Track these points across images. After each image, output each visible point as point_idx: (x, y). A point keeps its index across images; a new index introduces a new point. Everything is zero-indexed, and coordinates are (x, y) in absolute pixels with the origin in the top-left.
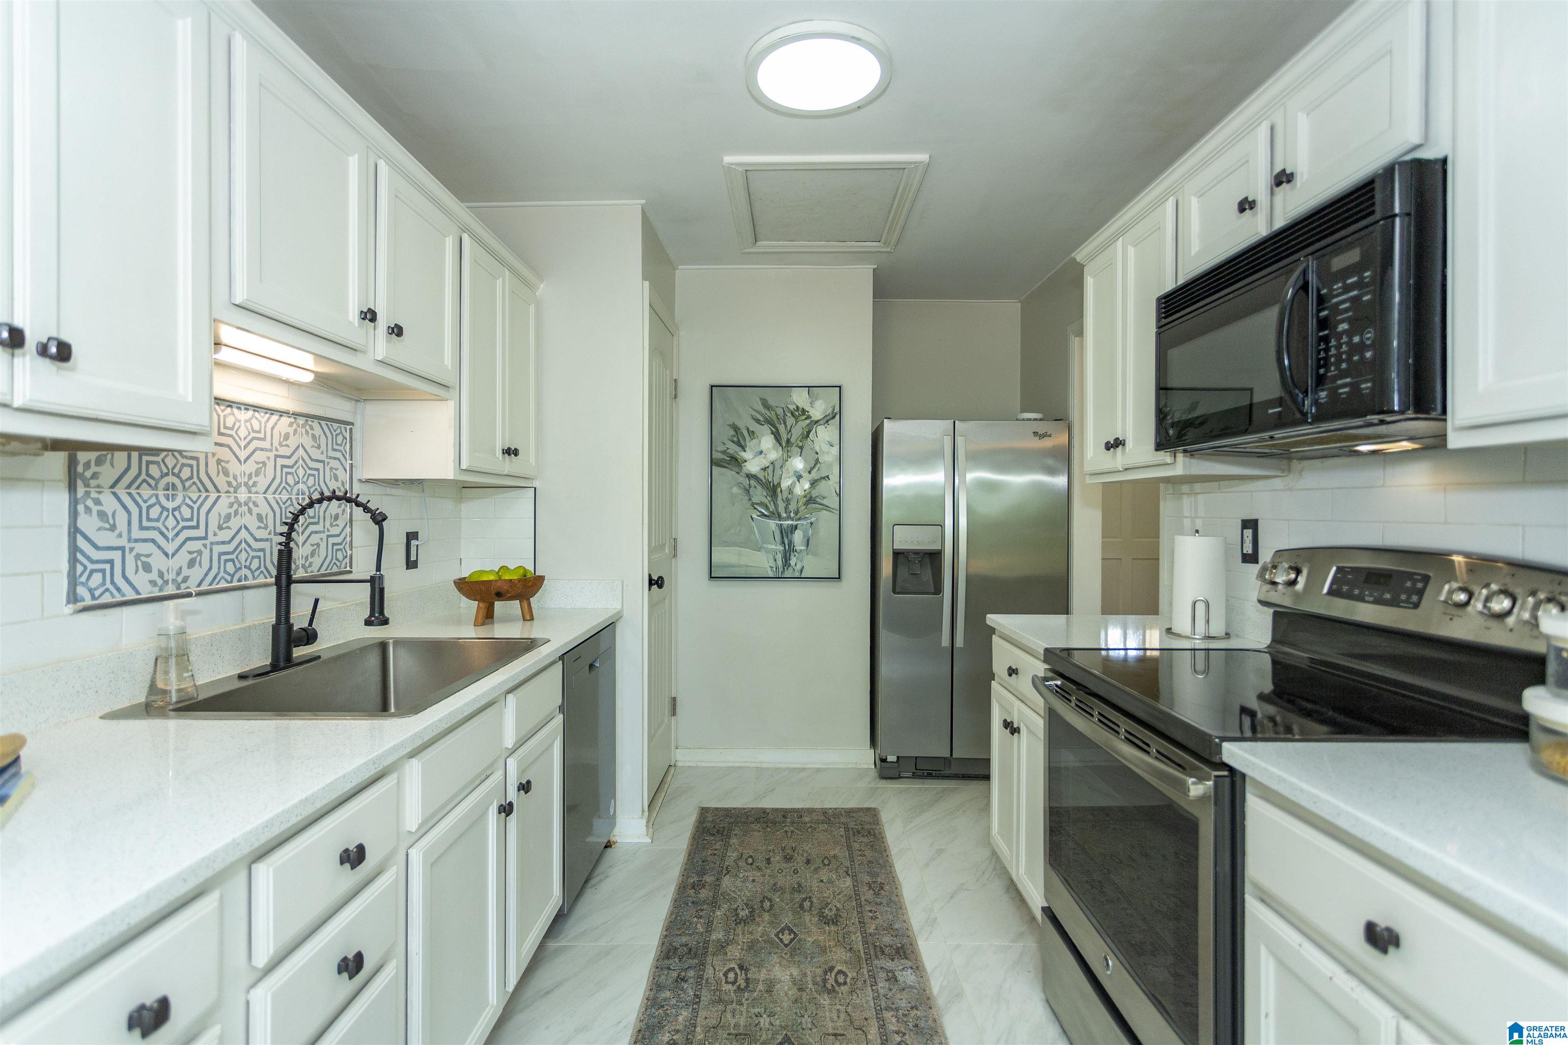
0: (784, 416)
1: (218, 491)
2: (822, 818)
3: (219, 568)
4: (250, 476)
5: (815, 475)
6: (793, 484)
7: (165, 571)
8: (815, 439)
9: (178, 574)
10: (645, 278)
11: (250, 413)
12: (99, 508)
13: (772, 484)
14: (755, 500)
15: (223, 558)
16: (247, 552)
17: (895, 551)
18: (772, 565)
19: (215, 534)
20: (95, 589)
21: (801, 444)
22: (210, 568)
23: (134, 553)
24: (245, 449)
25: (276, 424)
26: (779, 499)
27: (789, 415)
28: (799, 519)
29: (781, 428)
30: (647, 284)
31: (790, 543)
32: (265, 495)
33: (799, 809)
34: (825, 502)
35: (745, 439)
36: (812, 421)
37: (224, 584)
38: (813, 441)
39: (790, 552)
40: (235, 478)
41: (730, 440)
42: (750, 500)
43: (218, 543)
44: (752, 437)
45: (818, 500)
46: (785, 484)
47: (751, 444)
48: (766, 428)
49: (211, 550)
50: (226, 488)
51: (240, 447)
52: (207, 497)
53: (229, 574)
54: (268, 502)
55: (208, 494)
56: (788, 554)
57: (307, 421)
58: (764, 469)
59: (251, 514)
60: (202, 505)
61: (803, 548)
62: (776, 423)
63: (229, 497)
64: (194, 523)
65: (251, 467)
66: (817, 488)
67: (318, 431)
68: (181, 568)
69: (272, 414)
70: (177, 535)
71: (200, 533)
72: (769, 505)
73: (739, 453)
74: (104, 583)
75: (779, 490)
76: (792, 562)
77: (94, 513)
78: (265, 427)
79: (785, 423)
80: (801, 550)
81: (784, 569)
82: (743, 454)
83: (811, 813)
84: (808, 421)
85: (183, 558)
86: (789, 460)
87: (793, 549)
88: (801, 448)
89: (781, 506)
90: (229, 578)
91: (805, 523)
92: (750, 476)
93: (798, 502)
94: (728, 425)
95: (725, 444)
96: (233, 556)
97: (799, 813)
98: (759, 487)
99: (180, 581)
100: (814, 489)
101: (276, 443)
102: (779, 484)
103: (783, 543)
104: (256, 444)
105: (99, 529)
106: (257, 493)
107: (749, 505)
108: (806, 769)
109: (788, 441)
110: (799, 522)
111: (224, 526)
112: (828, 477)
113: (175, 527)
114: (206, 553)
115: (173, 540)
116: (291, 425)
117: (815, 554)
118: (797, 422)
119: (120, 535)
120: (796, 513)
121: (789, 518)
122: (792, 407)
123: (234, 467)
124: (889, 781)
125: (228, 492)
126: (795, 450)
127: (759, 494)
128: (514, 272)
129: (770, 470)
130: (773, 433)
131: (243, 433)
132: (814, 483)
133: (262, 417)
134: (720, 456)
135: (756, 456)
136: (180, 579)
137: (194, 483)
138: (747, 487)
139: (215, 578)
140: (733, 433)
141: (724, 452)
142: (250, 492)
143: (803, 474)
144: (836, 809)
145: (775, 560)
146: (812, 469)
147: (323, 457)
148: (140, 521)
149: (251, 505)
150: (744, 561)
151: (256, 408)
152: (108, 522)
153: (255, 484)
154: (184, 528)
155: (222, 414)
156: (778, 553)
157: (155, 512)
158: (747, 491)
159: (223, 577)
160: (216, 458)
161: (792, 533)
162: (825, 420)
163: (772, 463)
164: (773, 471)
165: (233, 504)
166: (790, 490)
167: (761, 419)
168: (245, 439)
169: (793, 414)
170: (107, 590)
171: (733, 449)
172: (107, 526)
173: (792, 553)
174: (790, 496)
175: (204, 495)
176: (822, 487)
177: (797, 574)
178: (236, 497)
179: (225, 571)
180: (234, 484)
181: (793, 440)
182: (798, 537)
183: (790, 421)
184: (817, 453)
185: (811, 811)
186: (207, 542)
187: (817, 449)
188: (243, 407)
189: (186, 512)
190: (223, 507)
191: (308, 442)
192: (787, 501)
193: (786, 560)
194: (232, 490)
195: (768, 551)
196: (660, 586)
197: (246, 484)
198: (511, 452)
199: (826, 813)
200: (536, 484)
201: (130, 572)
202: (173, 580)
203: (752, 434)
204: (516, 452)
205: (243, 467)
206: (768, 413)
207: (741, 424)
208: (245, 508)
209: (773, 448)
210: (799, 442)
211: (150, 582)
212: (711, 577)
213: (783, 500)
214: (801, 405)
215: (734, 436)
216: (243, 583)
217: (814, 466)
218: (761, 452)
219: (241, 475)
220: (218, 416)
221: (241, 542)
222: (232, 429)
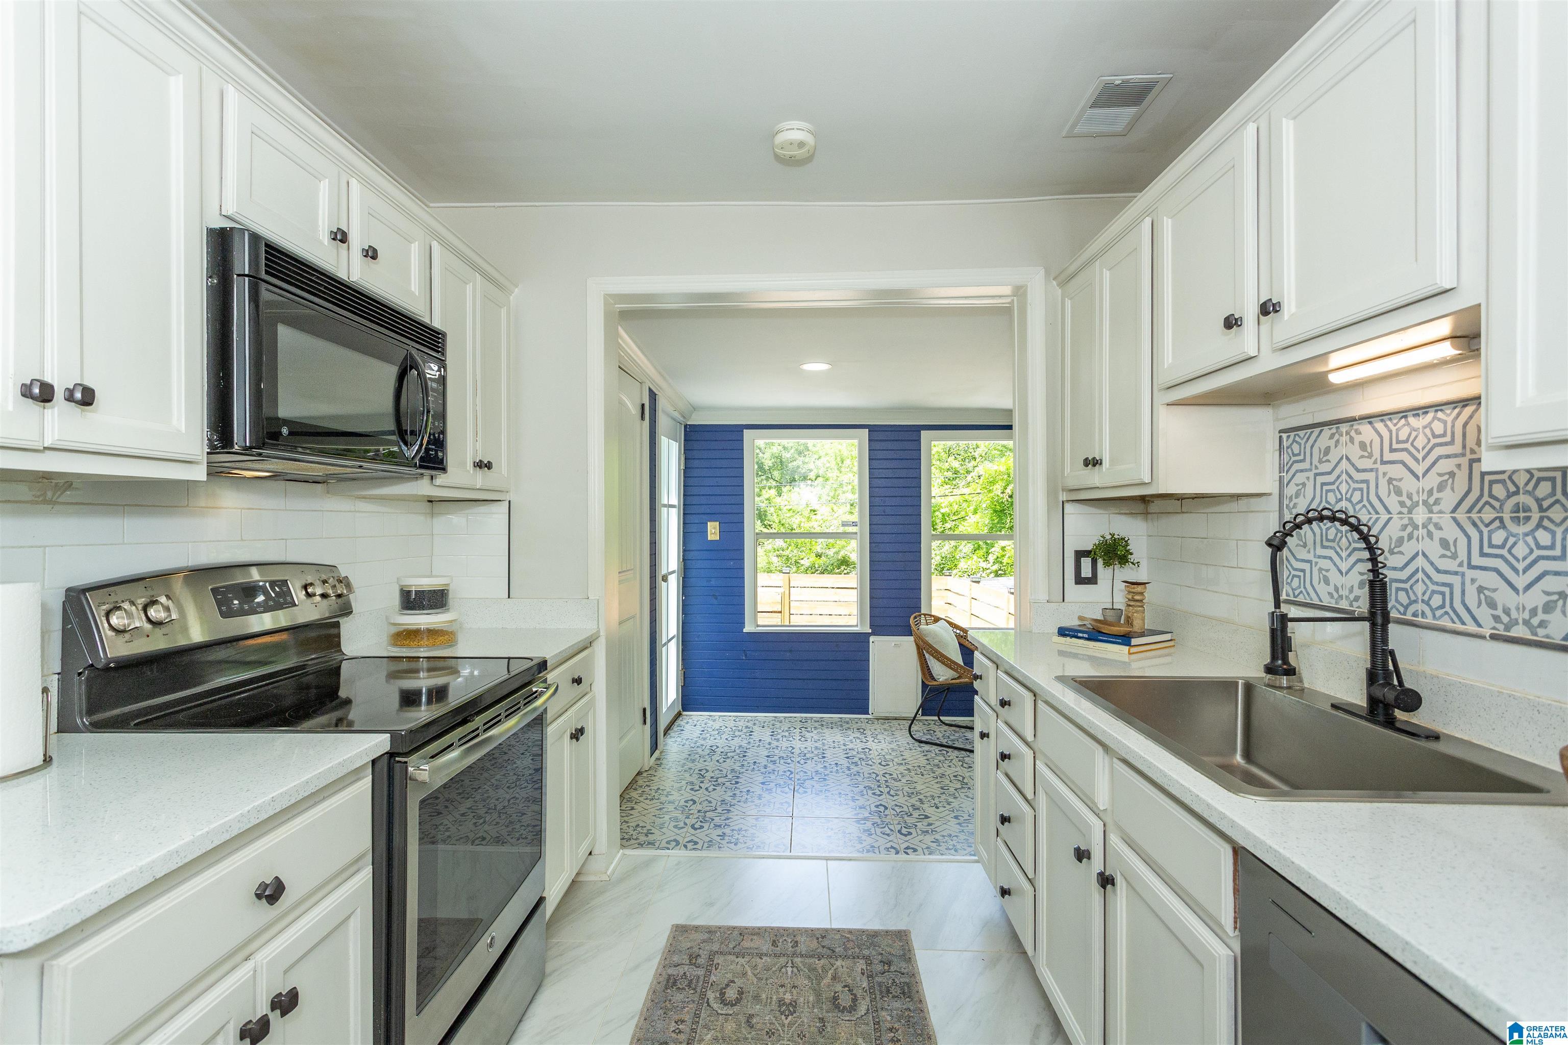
1: (1389, 513)
4: (1430, 493)
9: (1351, 592)
11: (1430, 416)
16: (1425, 584)
19: (1386, 559)
20: (1296, 590)
23: (1319, 567)
24: (1423, 461)
25: (1471, 417)
32: (1453, 515)
37: (1396, 615)
40: (1410, 497)
43: (1389, 568)
50: (1399, 509)
51: (1417, 460)
52: (1377, 519)
53: (1402, 605)
54: (1459, 524)
55: (1378, 516)
59: (1432, 539)
63: (1401, 518)
65: (1432, 480)
69: (1464, 406)
70: (1349, 555)
74: (1300, 587)
78: (1453, 426)
85: (1353, 578)
96: (1407, 586)
104: (1438, 451)
105: (1298, 546)
106: (1441, 512)
111: (1396, 550)
113: (1347, 548)
115: (1347, 560)
119: (1309, 552)
123: (1409, 484)
125: (1400, 513)
131: (1420, 443)
133: (1448, 415)
136: (1353, 598)
137: (1364, 506)
142: (1431, 512)
148: (1322, 541)
149: (1431, 527)
151: (1438, 406)
152: (1302, 540)
153: (1437, 501)
154: (1355, 549)
155: (1394, 429)
157: (1331, 533)
159: (1395, 607)
160: (1387, 478)
165: (1406, 526)
168: (1423, 448)
170: (1301, 593)
172: (1302, 543)
175: (1375, 516)
178: (1411, 519)
179: (1397, 601)
180: (1408, 503)
188: (1420, 412)
194: (1405, 510)
197: (1425, 503)
201: (1316, 583)
202: (1347, 597)
205: (1422, 483)
208: (1423, 532)
211: (1330, 594)
216: (1420, 619)
219: (1418, 493)
220: (1390, 431)
221: (1417, 570)
222: (1406, 441)
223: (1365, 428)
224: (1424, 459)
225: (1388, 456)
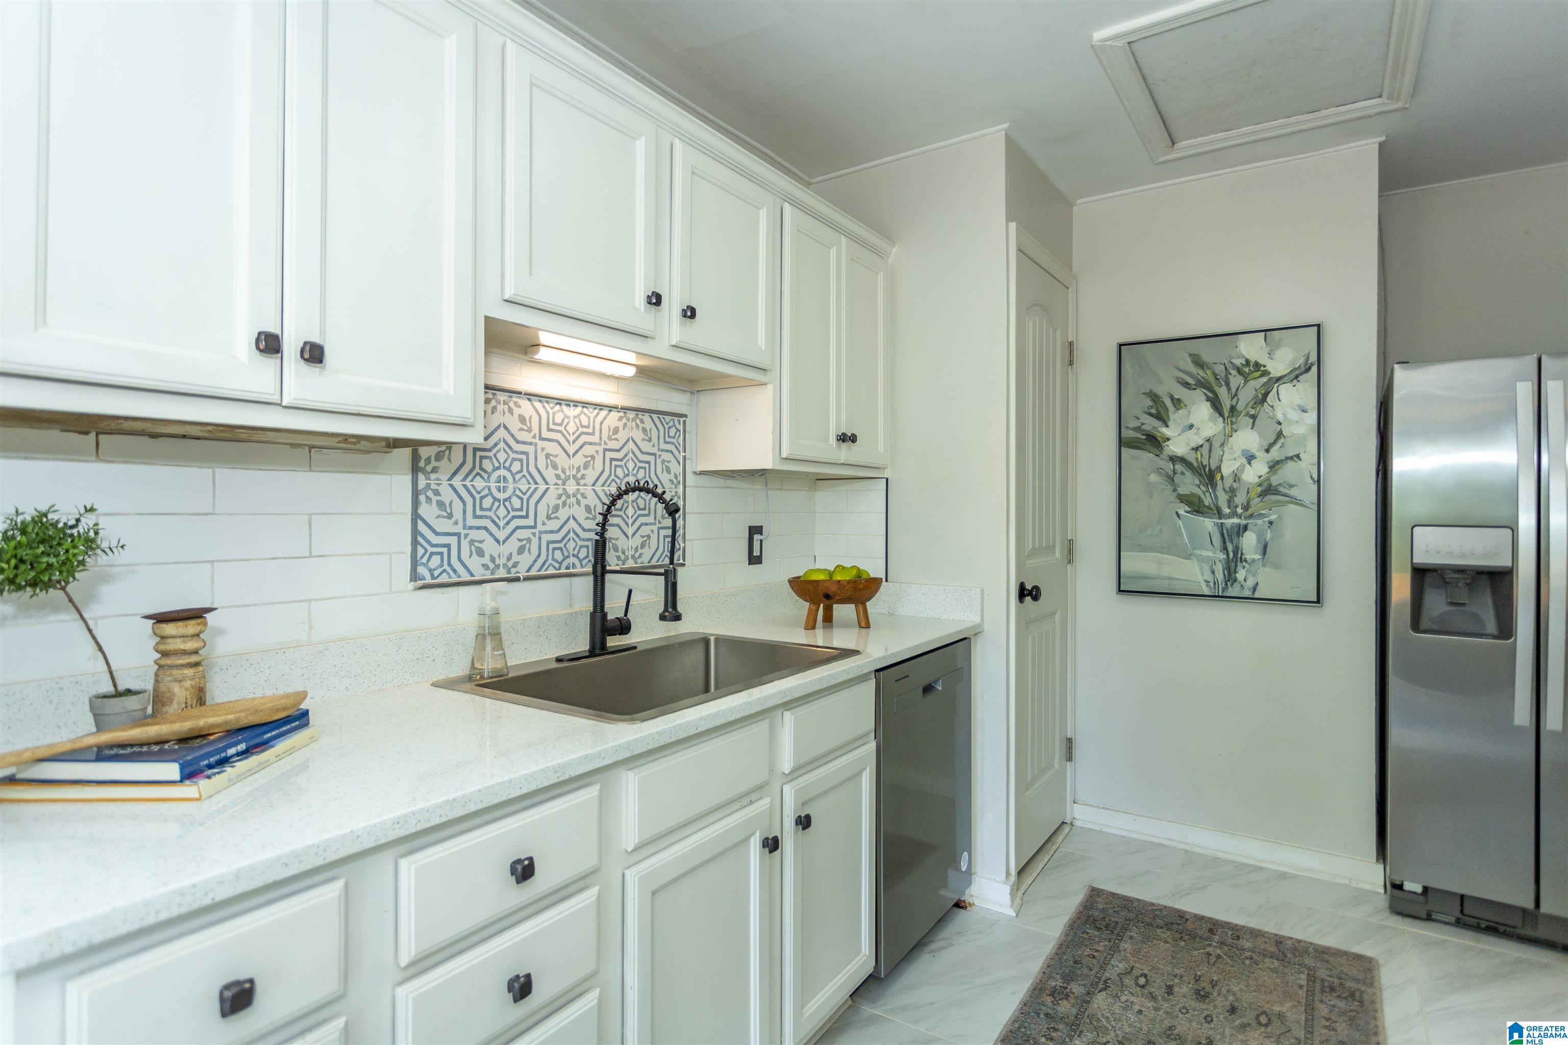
0: (1226, 376)
1: (547, 483)
2: (1272, 949)
3: (548, 555)
4: (578, 469)
5: (1275, 453)
6: (1241, 468)
7: (496, 556)
8: (1276, 404)
9: (509, 559)
10: (1009, 219)
11: (579, 409)
12: (438, 498)
13: (1207, 469)
14: (1183, 490)
15: (551, 546)
16: (575, 541)
17: (1414, 566)
18: (1208, 579)
19: (544, 524)
20: (434, 570)
21: (1252, 412)
22: (539, 555)
23: (468, 539)
24: (573, 443)
25: (605, 419)
26: (1218, 488)
27: (1234, 372)
28: (1251, 516)
29: (1222, 392)
30: (1013, 226)
31: (1236, 550)
32: (593, 488)
33: (1236, 925)
34: (1293, 492)
35: (1167, 410)
36: (1270, 379)
37: (551, 571)
38: (1272, 407)
39: (1237, 561)
40: (564, 471)
41: (1145, 413)
42: (1175, 490)
43: (546, 532)
44: (1178, 407)
45: (1281, 489)
46: (1227, 469)
47: (1175, 417)
48: (1199, 395)
49: (540, 538)
50: (555, 480)
51: (568, 442)
52: (536, 489)
53: (557, 562)
54: (597, 494)
55: (537, 486)
56: (1233, 565)
57: (637, 415)
58: (1196, 449)
59: (579, 506)
60: (530, 496)
61: (1257, 557)
62: (1214, 385)
63: (557, 489)
64: (524, 513)
65: (579, 460)
66: (1280, 472)
67: (648, 424)
68: (511, 554)
69: (601, 409)
70: (508, 523)
71: (530, 522)
72: (1202, 496)
73: (1160, 429)
74: (442, 565)
75: (1218, 477)
76: (1241, 575)
77: (434, 502)
78: (594, 422)
79: (1228, 384)
80: (1254, 560)
81: (1226, 584)
82: (1164, 430)
83: (1257, 936)
84: (1265, 379)
85: (513, 545)
86: (1235, 435)
87: (1241, 558)
88: (1254, 417)
89: (1223, 499)
90: (557, 565)
91: (1259, 522)
92: (1173, 459)
93: (1248, 493)
94: (1144, 394)
95: (1138, 419)
96: (561, 545)
97: (1237, 932)
98: (1188, 474)
99: (510, 566)
100: (1275, 474)
101: (605, 437)
102: (1219, 469)
103: (1225, 549)
104: (584, 438)
105: (438, 517)
106: (585, 485)
107: (1173, 497)
108: (1263, 868)
109: (1233, 409)
110: (1251, 521)
111: (553, 516)
112: (1298, 456)
113: (506, 517)
114: (535, 541)
115: (504, 528)
116: (620, 419)
117: (1277, 566)
118: (1246, 382)
119: (456, 523)
120: (1246, 508)
121: (1234, 514)
122: (1238, 362)
123: (563, 461)
124: (1408, 921)
125: (556, 484)
126: (1245, 420)
127: (1189, 484)
128: (852, 237)
129: (1205, 450)
130: (1208, 399)
131: (571, 428)
132: (1274, 466)
133: (591, 412)
134: (1132, 434)
135: (1183, 432)
136: (510, 564)
137: (524, 476)
138: (1171, 473)
139: (544, 564)
140: (1150, 403)
141: (1138, 429)
143: (1257, 454)
144: (1299, 941)
145: (1213, 572)
146: (1271, 445)
147: (655, 450)
148: (474, 510)
149: (579, 496)
150: (1166, 571)
151: (585, 404)
152: (445, 511)
153: (583, 477)
154: (514, 517)
155: (551, 412)
156: (1217, 562)
157: (487, 502)
158: (1171, 479)
159: (551, 564)
160: (545, 453)
161: (1238, 535)
162: (1293, 376)
163: (1208, 440)
164: (1210, 451)
165: (561, 495)
166: (1236, 477)
167: (1191, 381)
168: (574, 434)
169: (1239, 371)
170: (444, 571)
171: (1150, 424)
172: (445, 514)
173: (1239, 563)
174: (1235, 485)
175: (533, 487)
176: (1289, 472)
177: (1247, 593)
178: (564, 489)
179: (553, 559)
180: (563, 476)
181: (1240, 407)
182: (1249, 541)
183: (1236, 380)
184: (1279, 423)
185: (1256, 934)
186: (536, 531)
187: (1280, 417)
188: (572, 404)
189: (516, 503)
190: (551, 498)
191: (638, 435)
192: (1232, 492)
193: (1229, 573)
194: (560, 482)
195: (1201, 560)
196: (1036, 598)
197: (574, 477)
198: (846, 438)
199: (1281, 943)
200: (887, 474)
201: (465, 556)
202: (504, 565)
203: (1177, 403)
204: (853, 439)
205: (572, 461)
206: (1201, 373)
207: (1160, 390)
208: (573, 500)
209: (1210, 420)
210: (1250, 409)
211: (483, 565)
212: (1120, 591)
213: (1224, 490)
214: (1253, 358)
215: (1152, 407)
216: (571, 570)
217: (1275, 442)
218: (1191, 426)
219: (569, 468)
220: (548, 413)
221: (569, 531)
222: (561, 425)
223: (524, 403)
224: (574, 442)
225: (545, 434)
